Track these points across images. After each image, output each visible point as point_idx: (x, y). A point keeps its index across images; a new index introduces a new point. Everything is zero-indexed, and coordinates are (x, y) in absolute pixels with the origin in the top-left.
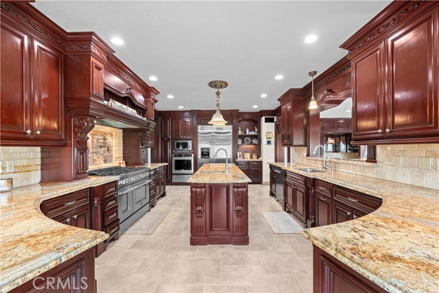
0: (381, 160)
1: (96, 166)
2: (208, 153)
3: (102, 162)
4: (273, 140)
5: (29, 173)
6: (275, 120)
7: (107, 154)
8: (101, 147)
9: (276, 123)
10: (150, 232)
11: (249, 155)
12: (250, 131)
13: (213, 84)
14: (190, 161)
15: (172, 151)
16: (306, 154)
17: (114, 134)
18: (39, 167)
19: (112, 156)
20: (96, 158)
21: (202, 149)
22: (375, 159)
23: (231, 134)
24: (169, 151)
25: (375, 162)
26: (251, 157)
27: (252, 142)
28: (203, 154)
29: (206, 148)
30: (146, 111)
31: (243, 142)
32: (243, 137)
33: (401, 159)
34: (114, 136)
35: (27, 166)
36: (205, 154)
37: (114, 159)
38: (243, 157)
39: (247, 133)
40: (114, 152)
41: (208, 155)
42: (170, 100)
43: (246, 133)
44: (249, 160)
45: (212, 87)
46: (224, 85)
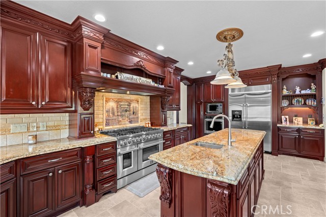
1: (121, 126)
2: (240, 116)
3: (127, 122)
5: (59, 131)
7: (132, 116)
8: (126, 111)
10: (142, 195)
11: (301, 119)
12: (302, 89)
13: (222, 37)
14: (222, 122)
15: (204, 113)
17: (140, 101)
18: (68, 127)
19: (138, 118)
20: (121, 119)
21: (233, 111)
23: (270, 95)
24: (202, 113)
26: (305, 122)
27: (305, 103)
28: (234, 117)
29: (238, 111)
30: (165, 79)
31: (291, 104)
32: (290, 98)
34: (139, 102)
35: (57, 126)
36: (237, 116)
37: (139, 120)
39: (298, 92)
40: (139, 115)
41: (240, 117)
42: (191, 66)
43: (295, 92)
44: (301, 126)
45: (222, 41)
46: (236, 35)
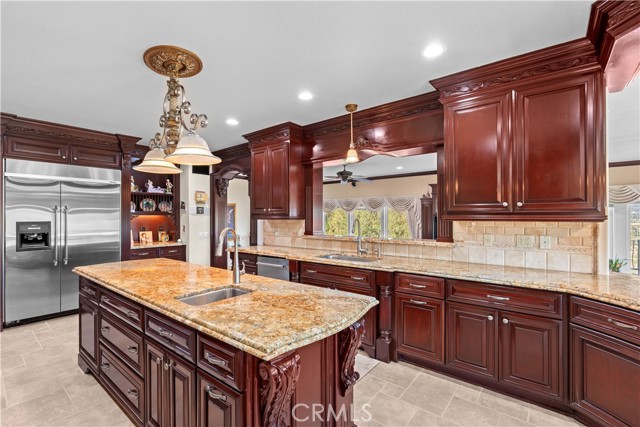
0: (461, 239)
2: (46, 235)
4: (207, 207)
6: (211, 172)
9: (212, 176)
16: (302, 230)
21: (20, 224)
22: (451, 237)
25: (452, 241)
27: (157, 209)
28: (24, 240)
29: (38, 224)
31: (138, 209)
32: (137, 198)
33: (492, 237)
38: (138, 240)
39: (150, 191)
43: (145, 190)
